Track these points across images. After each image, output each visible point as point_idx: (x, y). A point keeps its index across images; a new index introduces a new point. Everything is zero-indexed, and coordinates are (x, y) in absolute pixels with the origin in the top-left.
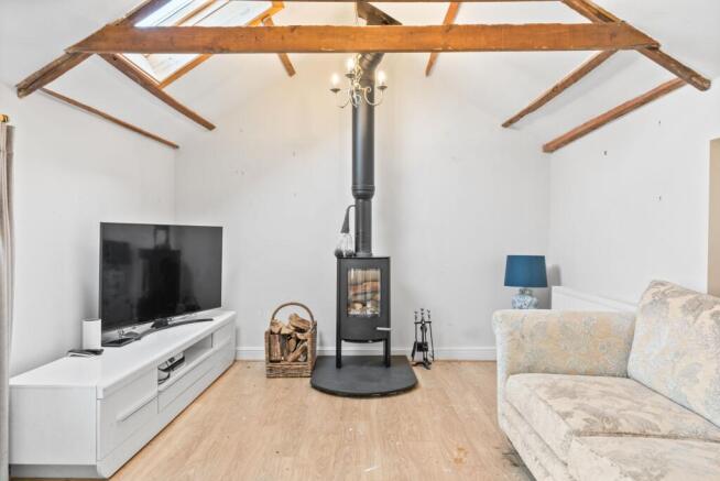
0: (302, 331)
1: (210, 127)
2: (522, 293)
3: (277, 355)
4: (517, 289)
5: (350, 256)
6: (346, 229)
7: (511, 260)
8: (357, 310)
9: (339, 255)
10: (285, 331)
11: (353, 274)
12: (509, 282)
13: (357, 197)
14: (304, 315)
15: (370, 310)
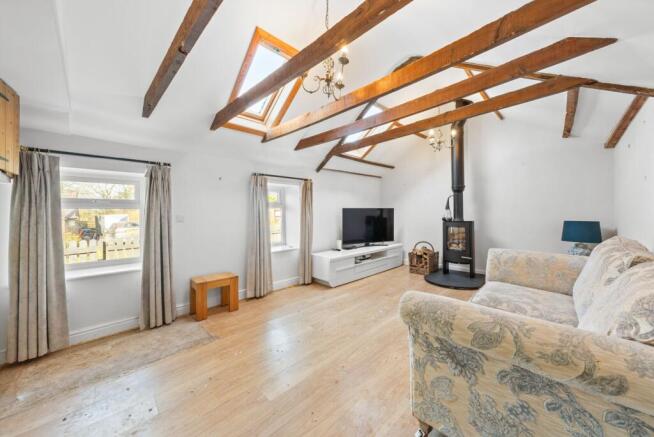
0: (426, 254)
1: (392, 167)
2: (577, 246)
3: (415, 263)
4: (573, 243)
5: (450, 220)
6: (448, 207)
7: (567, 224)
8: (454, 247)
9: (444, 219)
10: (419, 254)
11: (452, 230)
12: (565, 238)
13: (454, 191)
14: (429, 247)
15: (460, 247)
